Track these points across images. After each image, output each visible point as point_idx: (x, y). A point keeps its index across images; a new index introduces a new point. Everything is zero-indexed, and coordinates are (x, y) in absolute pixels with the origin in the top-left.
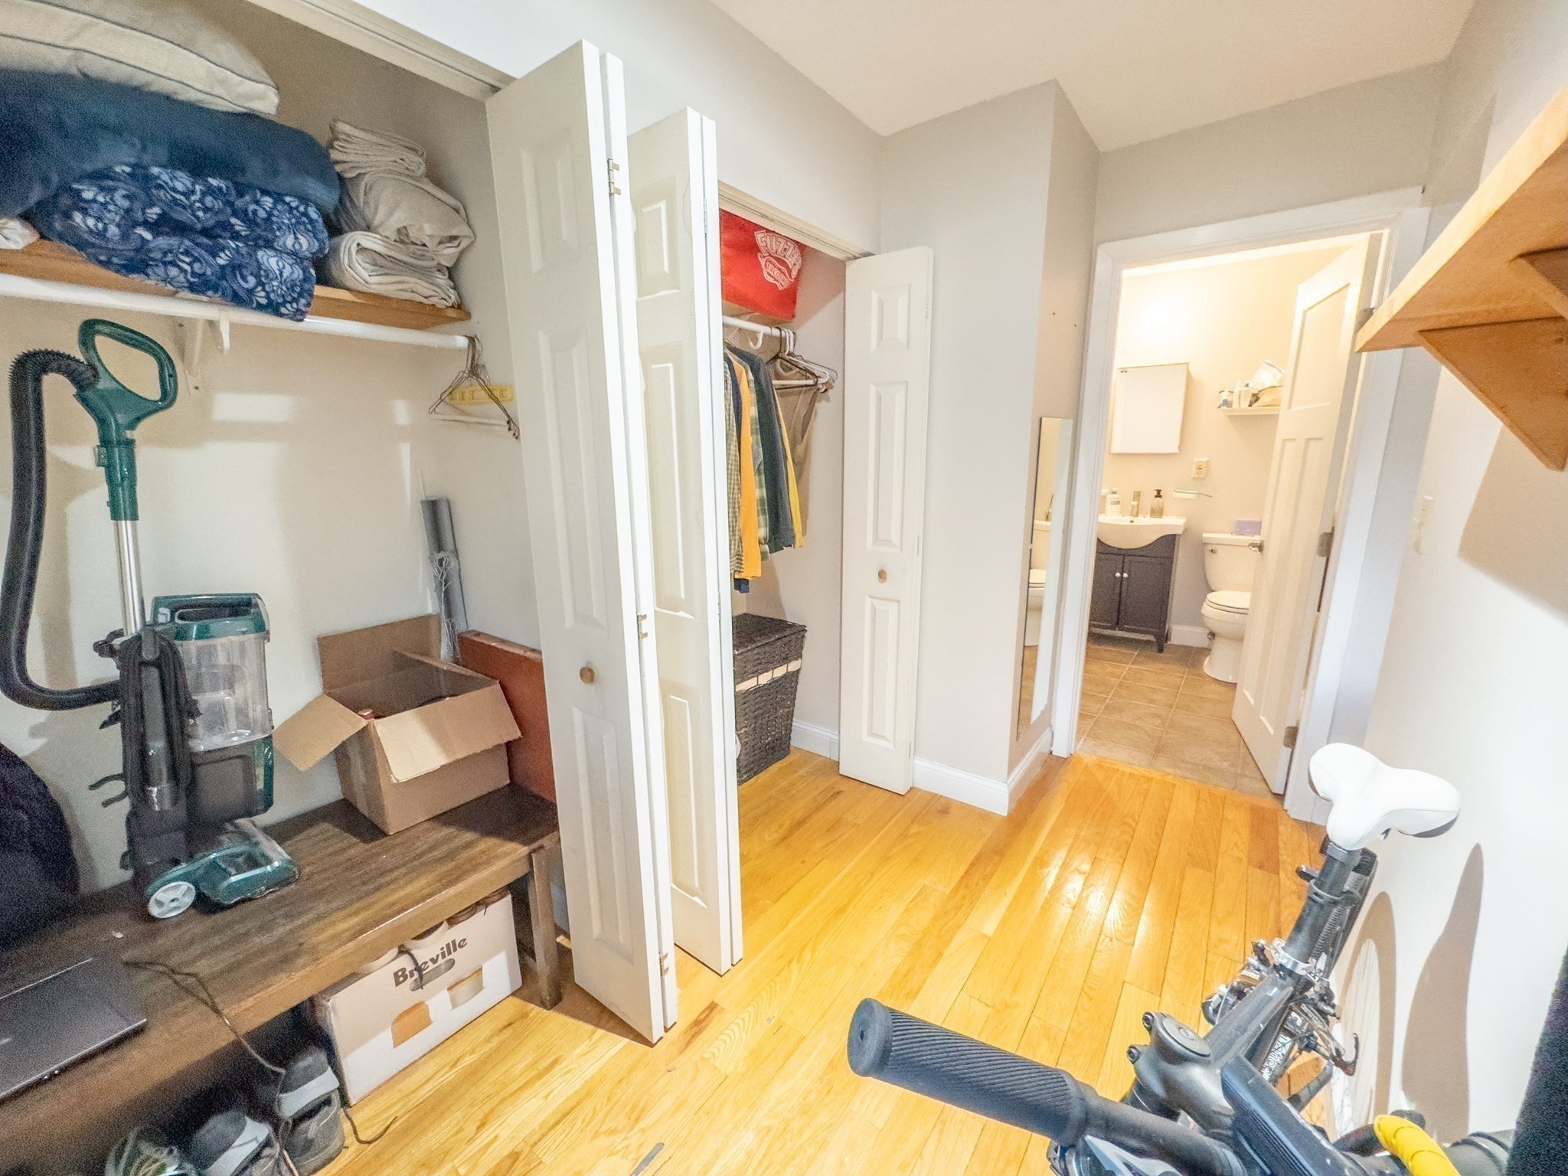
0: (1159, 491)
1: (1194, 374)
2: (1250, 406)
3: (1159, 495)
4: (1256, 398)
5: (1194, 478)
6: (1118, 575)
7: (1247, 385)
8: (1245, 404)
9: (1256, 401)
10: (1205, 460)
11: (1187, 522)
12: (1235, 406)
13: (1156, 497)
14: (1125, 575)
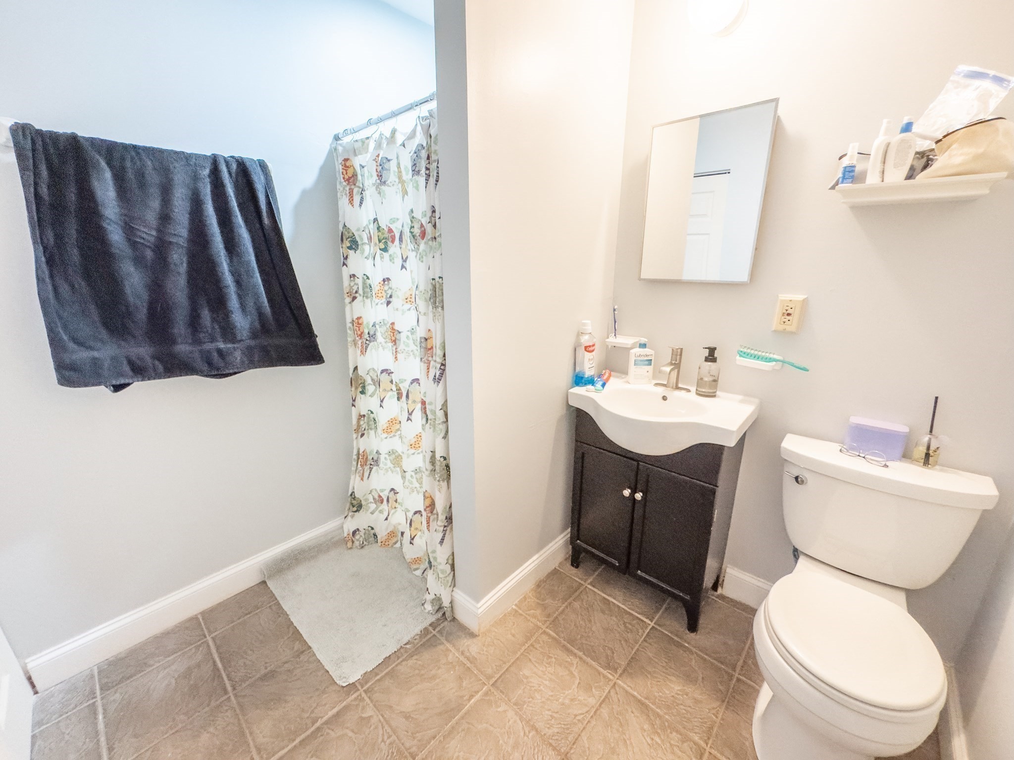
0: (712, 351)
1: (790, 125)
2: (910, 176)
3: (711, 356)
4: (926, 160)
5: (775, 331)
6: (627, 493)
7: (907, 128)
8: (896, 175)
9: (925, 167)
10: (800, 297)
11: (761, 408)
12: (872, 179)
13: (707, 360)
14: (639, 496)
